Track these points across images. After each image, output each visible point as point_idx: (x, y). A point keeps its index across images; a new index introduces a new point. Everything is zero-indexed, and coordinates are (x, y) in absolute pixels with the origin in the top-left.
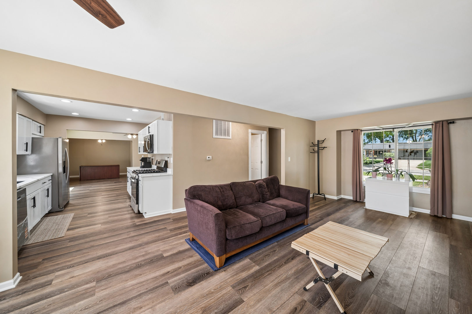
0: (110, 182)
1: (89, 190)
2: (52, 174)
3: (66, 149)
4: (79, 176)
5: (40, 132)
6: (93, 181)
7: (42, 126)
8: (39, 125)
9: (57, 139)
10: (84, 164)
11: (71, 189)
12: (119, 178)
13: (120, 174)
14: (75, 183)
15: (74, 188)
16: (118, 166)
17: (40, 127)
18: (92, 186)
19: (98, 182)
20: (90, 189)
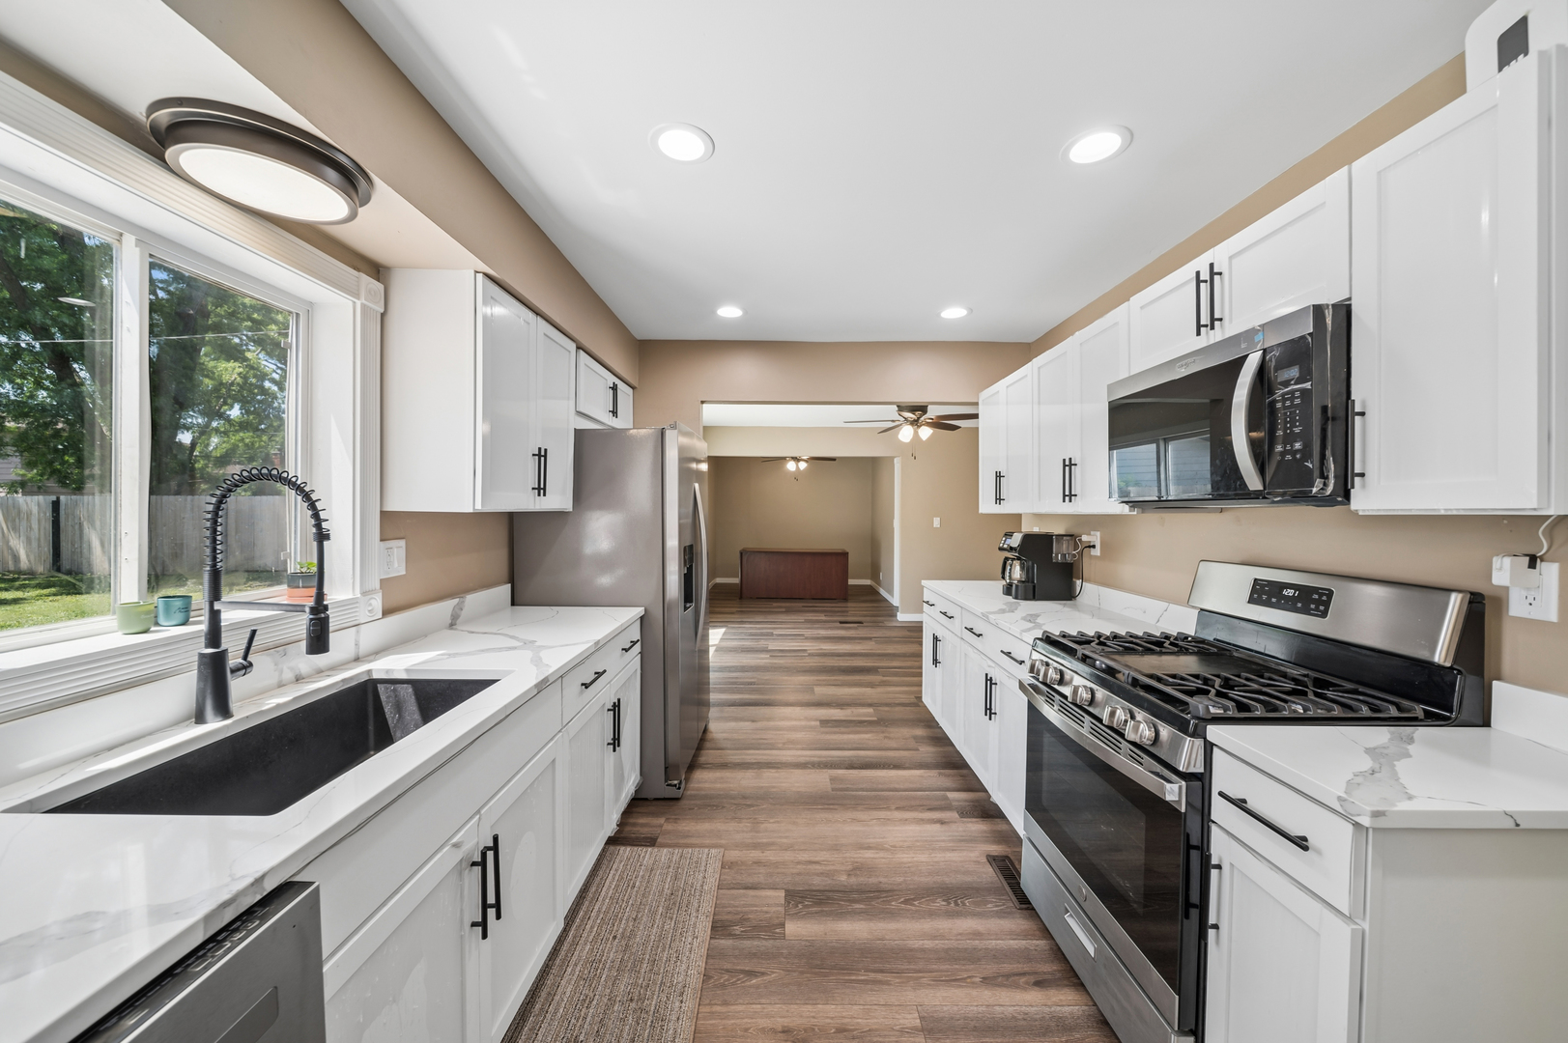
0: (823, 618)
1: (765, 650)
2: (639, 611)
3: (697, 485)
4: (736, 581)
5: (614, 413)
6: (775, 604)
7: (621, 385)
8: (612, 379)
9: (662, 433)
10: (751, 545)
11: (716, 635)
12: (845, 599)
13: (851, 582)
14: (727, 610)
15: (723, 630)
16: (845, 555)
17: (614, 388)
18: (776, 632)
19: (788, 611)
20: (773, 645)
